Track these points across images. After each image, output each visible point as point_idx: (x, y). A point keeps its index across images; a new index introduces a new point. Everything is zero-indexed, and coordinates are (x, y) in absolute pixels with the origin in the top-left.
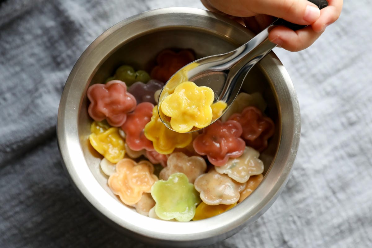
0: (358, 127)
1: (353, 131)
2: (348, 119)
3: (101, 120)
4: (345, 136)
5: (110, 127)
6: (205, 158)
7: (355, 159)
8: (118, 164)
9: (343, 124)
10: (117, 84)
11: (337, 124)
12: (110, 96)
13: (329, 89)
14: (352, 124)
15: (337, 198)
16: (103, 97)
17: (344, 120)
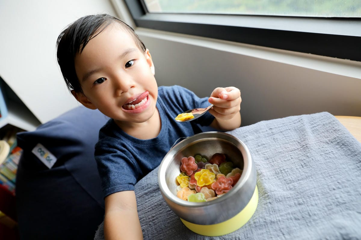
0: (303, 206)
1: (299, 207)
2: (298, 201)
3: (184, 172)
4: (295, 209)
5: (187, 175)
6: (215, 191)
7: (298, 221)
8: (183, 188)
9: (295, 204)
10: (191, 158)
11: (292, 203)
12: (188, 162)
13: (291, 187)
14: (300, 204)
15: (285, 237)
16: (186, 162)
17: (296, 202)
